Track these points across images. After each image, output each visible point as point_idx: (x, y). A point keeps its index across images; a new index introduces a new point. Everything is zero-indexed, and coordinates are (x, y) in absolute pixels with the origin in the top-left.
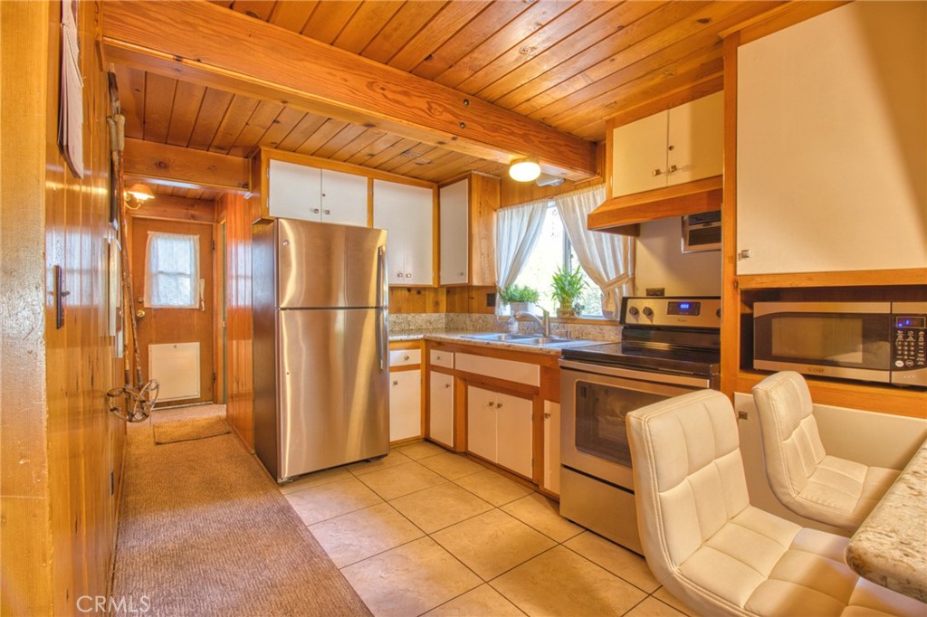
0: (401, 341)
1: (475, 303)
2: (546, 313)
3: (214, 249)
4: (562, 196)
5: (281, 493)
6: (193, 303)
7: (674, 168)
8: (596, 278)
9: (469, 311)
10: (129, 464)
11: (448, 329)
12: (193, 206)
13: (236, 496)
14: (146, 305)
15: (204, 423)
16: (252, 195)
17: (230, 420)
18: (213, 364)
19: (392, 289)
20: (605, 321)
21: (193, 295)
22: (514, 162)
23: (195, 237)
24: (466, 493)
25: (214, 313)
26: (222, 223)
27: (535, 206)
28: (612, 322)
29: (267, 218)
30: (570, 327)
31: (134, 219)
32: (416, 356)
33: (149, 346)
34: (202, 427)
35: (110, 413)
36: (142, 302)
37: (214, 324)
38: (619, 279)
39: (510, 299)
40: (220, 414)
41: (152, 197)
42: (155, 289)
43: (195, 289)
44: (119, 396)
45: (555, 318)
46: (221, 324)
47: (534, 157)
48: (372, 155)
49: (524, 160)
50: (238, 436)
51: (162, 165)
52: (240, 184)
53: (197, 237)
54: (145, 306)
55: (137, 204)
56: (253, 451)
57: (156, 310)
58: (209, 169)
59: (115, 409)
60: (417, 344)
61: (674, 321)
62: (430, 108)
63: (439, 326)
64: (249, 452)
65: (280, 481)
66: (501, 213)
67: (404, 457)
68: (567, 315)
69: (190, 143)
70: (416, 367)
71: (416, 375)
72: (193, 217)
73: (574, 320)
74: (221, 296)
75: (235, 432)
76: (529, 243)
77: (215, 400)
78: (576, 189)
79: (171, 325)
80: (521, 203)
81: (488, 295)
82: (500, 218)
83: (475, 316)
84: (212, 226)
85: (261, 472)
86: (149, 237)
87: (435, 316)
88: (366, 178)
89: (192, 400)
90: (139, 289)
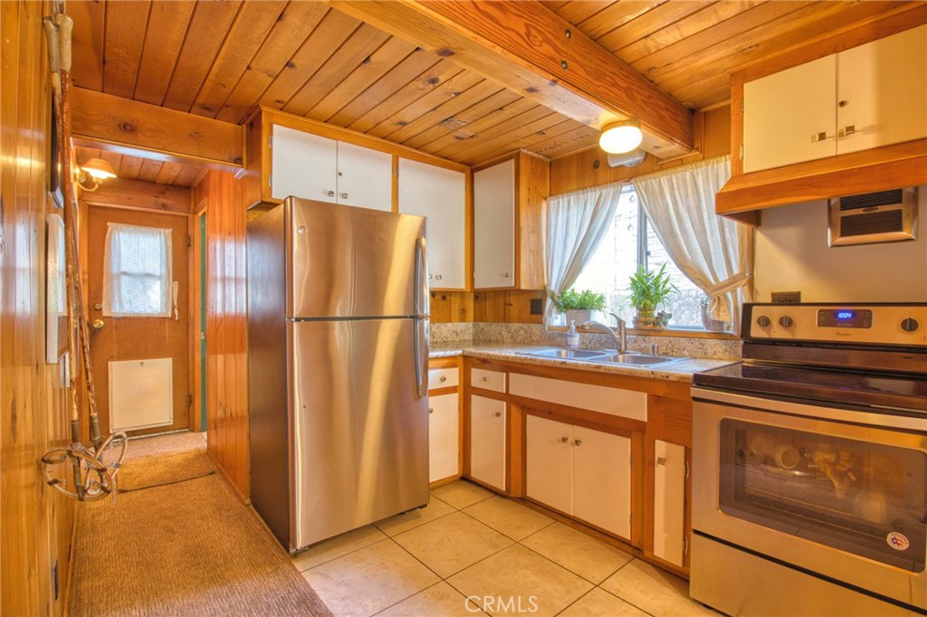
0: (437, 358)
1: (514, 311)
2: (620, 322)
3: (189, 245)
4: (645, 177)
5: (295, 570)
6: (164, 310)
7: (851, 129)
8: (699, 279)
9: (506, 320)
10: (83, 525)
11: (478, 342)
12: (164, 193)
13: (235, 576)
14: (105, 313)
15: (179, 459)
16: (246, 173)
17: (212, 454)
18: (188, 385)
19: (433, 294)
20: (707, 333)
21: (164, 300)
22: (608, 127)
23: (167, 231)
24: (546, 562)
25: (190, 322)
26: (200, 214)
27: (604, 191)
28: (720, 336)
29: (268, 200)
30: (653, 341)
31: (91, 207)
32: (453, 377)
33: (109, 363)
34: (178, 465)
35: (49, 488)
36: (101, 309)
37: (190, 335)
38: (733, 281)
39: (566, 306)
40: (199, 446)
41: (114, 176)
42: (116, 295)
43: (166, 294)
44: (59, 461)
45: (631, 330)
46: (200, 336)
47: (635, 120)
48: (403, 124)
49: (622, 123)
50: (225, 478)
51: (128, 127)
52: (230, 158)
53: (169, 231)
54: (104, 315)
55: (93, 185)
56: (248, 501)
57: (118, 319)
58: (191, 135)
59: (55, 481)
60: (454, 361)
61: (829, 334)
62: (528, 34)
63: (467, 338)
64: (241, 501)
65: (292, 551)
66: (553, 202)
67: (444, 506)
68: (650, 326)
69: (166, 99)
70: (452, 390)
71: (454, 399)
72: (164, 207)
73: (659, 333)
74: (198, 303)
75: (221, 472)
76: (595, 235)
77: (191, 427)
78: (661, 169)
79: (137, 337)
80: (583, 188)
81: (532, 301)
82: (552, 207)
83: (514, 326)
84: (187, 217)
85: (263, 533)
86: (109, 229)
87: (462, 325)
88: (390, 156)
89: (162, 430)
90: (96, 294)
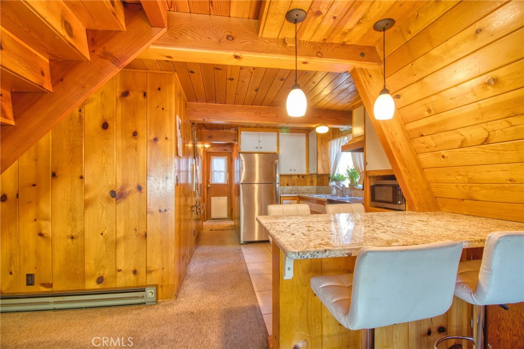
0: (288, 197)
2: (343, 186)
3: (232, 161)
4: (349, 134)
5: (240, 246)
6: (225, 182)
9: (323, 185)
11: (317, 193)
12: (225, 146)
14: (211, 183)
15: (227, 226)
16: (237, 143)
18: (231, 206)
19: (281, 176)
21: (225, 179)
22: (317, 126)
25: (232, 185)
27: (341, 139)
31: (207, 152)
33: (211, 197)
36: (209, 182)
37: (232, 190)
39: (335, 180)
42: (213, 177)
43: (226, 177)
44: (195, 207)
47: (324, 124)
51: (211, 137)
52: (235, 140)
53: (226, 157)
57: (214, 185)
59: (194, 211)
60: (295, 198)
63: (313, 192)
65: (241, 242)
68: (352, 187)
72: (225, 150)
73: (354, 189)
75: (235, 229)
77: (232, 219)
79: (218, 190)
82: (331, 144)
83: (324, 187)
84: (231, 152)
86: (211, 158)
87: (311, 187)
88: (276, 133)
89: (225, 219)
90: (208, 178)
